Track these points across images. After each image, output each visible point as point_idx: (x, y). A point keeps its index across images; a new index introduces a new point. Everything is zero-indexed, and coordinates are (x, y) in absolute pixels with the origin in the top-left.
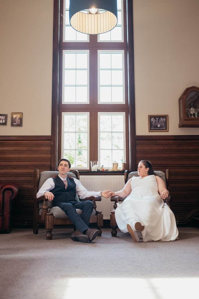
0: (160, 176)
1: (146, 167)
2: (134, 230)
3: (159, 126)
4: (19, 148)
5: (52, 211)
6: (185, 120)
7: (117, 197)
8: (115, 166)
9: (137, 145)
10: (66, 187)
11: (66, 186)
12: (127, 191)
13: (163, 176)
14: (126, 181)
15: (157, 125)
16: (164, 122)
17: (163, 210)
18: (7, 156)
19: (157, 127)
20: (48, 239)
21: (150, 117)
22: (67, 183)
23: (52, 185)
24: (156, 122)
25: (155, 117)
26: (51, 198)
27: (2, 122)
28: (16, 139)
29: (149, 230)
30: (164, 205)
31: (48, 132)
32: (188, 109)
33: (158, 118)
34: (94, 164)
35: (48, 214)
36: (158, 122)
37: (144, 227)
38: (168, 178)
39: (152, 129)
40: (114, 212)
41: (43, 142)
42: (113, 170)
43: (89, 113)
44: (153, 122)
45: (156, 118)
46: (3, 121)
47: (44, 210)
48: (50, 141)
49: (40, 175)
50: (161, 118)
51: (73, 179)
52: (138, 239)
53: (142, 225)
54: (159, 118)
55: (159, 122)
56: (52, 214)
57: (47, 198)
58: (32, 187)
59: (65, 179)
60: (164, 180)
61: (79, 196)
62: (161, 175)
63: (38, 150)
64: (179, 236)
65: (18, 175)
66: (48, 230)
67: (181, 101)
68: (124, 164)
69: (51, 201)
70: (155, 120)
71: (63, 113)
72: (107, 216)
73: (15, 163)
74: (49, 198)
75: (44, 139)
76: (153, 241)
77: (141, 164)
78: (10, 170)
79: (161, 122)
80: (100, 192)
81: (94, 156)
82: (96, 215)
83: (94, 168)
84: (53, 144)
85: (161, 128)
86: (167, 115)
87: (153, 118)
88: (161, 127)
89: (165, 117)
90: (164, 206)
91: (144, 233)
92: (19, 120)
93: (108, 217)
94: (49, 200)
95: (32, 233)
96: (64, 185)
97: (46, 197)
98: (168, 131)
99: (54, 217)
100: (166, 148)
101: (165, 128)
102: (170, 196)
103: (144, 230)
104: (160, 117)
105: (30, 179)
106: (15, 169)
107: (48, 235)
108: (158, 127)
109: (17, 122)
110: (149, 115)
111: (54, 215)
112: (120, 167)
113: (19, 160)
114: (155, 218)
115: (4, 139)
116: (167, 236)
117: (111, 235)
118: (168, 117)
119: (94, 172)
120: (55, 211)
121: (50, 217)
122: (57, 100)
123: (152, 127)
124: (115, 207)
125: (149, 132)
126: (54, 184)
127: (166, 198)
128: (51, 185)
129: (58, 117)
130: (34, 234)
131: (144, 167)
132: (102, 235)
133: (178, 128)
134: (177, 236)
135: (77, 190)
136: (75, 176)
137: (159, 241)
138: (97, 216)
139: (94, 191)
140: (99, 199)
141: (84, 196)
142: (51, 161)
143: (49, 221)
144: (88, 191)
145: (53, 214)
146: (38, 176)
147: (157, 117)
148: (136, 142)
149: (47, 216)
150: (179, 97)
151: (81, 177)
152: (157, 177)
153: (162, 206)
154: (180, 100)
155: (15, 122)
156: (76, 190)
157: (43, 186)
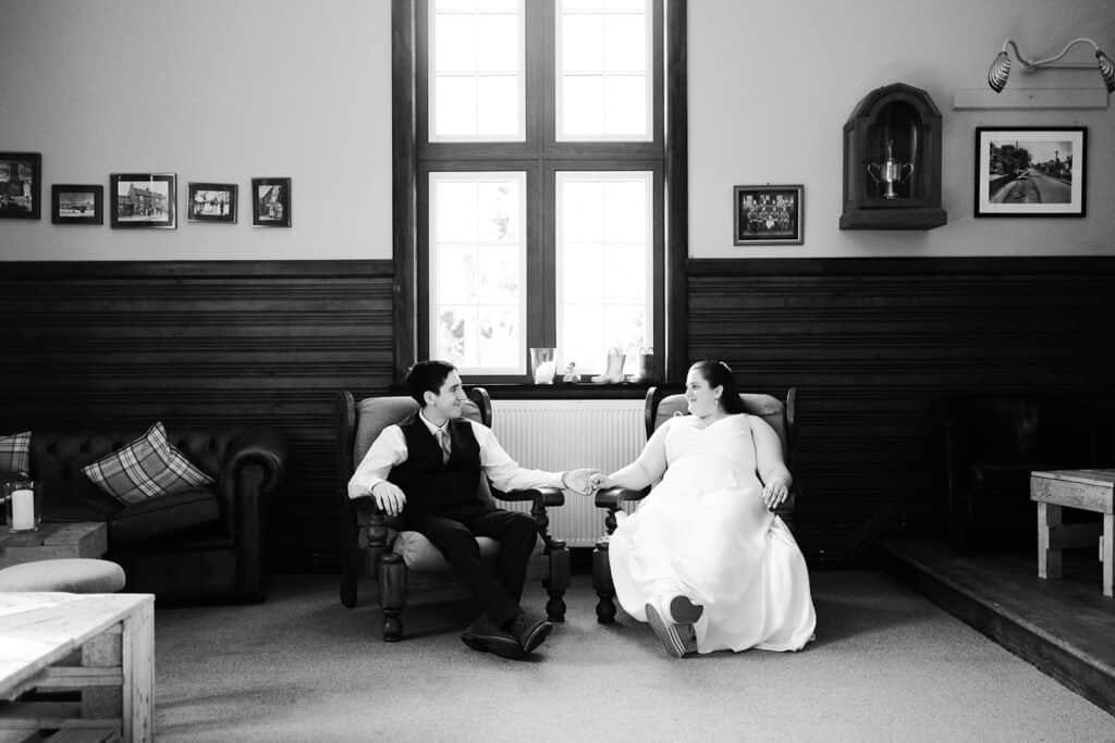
0: (762, 416)
1: (713, 386)
2: (668, 621)
3: (770, 224)
4: (284, 305)
5: (398, 548)
6: (863, 208)
7: (617, 492)
8: (616, 364)
9: (692, 294)
10: (446, 457)
11: (445, 454)
12: (653, 467)
13: (775, 414)
14: (650, 429)
15: (765, 222)
16: (788, 209)
17: (768, 545)
18: (243, 331)
19: (763, 227)
20: (388, 639)
21: (742, 193)
22: (449, 442)
23: (401, 452)
24: (760, 210)
25: (756, 192)
26: (394, 508)
27: (219, 213)
28: (268, 271)
29: (717, 617)
30: (773, 524)
31: (379, 247)
32: (875, 165)
33: (768, 198)
34: (545, 360)
35: (387, 559)
36: (769, 210)
37: (701, 607)
38: (791, 419)
39: (746, 234)
40: (607, 544)
41: (366, 281)
42: (608, 377)
43: (524, 173)
44: (748, 210)
45: (762, 196)
46: (222, 207)
47: (374, 544)
48: (390, 281)
49: (358, 413)
50: (779, 197)
51: (469, 424)
52: (680, 648)
53: (694, 603)
54: (773, 198)
55: (772, 210)
56: (401, 560)
57: (381, 508)
58: (333, 437)
59: (444, 428)
60: (776, 430)
61: (490, 482)
62: (767, 411)
63: (350, 311)
64: (816, 631)
65: (282, 397)
66: (387, 611)
67: (852, 134)
68: (647, 356)
69: (395, 515)
70: (758, 203)
71: (432, 175)
72: (586, 537)
73: (272, 357)
74: (387, 508)
75: (370, 272)
76: (730, 652)
77: (694, 375)
78: (254, 380)
79: (780, 210)
80: (562, 473)
81: (541, 330)
82: (545, 554)
83: (544, 374)
84: (399, 288)
85: (778, 234)
86: (802, 186)
87: (750, 197)
88: (777, 227)
89: (793, 192)
90: (773, 529)
91: (700, 627)
92: (280, 205)
93: (589, 540)
94: (390, 513)
95: (337, 600)
96: (440, 451)
97: (379, 502)
98: (802, 243)
99: (406, 568)
100: (792, 302)
101: (791, 233)
102: (793, 498)
103: (702, 618)
104: (773, 191)
105: (323, 409)
106: (272, 374)
107: (388, 625)
108: (766, 229)
109: (272, 213)
110: (735, 187)
111: (407, 561)
112: (635, 371)
113: (284, 344)
114: (740, 572)
115: (227, 273)
116: (779, 632)
117: (597, 617)
118: (803, 192)
119: (543, 386)
120: (410, 551)
121: (393, 568)
122: (411, 129)
123: (747, 228)
124: (611, 526)
125: (736, 244)
126: (406, 449)
127: (780, 503)
128: (397, 453)
129: (415, 193)
130: (344, 607)
131: (705, 384)
132: (567, 616)
133: (838, 231)
134: (812, 629)
135: (483, 463)
136: (476, 410)
137: (752, 651)
138: (550, 559)
139: (542, 469)
140: (557, 499)
141: (506, 484)
142: (394, 350)
143: (389, 583)
144: (521, 466)
145: (405, 558)
146: (351, 416)
147: (765, 192)
148: (688, 283)
149: (385, 567)
150: (844, 121)
151: (497, 406)
152: (755, 421)
153: (766, 528)
154: (847, 129)
155: (266, 213)
156: (480, 462)
157: (368, 456)
